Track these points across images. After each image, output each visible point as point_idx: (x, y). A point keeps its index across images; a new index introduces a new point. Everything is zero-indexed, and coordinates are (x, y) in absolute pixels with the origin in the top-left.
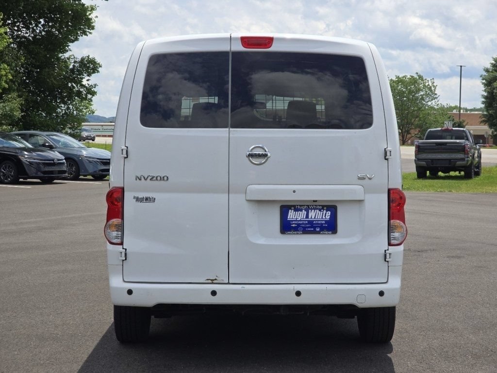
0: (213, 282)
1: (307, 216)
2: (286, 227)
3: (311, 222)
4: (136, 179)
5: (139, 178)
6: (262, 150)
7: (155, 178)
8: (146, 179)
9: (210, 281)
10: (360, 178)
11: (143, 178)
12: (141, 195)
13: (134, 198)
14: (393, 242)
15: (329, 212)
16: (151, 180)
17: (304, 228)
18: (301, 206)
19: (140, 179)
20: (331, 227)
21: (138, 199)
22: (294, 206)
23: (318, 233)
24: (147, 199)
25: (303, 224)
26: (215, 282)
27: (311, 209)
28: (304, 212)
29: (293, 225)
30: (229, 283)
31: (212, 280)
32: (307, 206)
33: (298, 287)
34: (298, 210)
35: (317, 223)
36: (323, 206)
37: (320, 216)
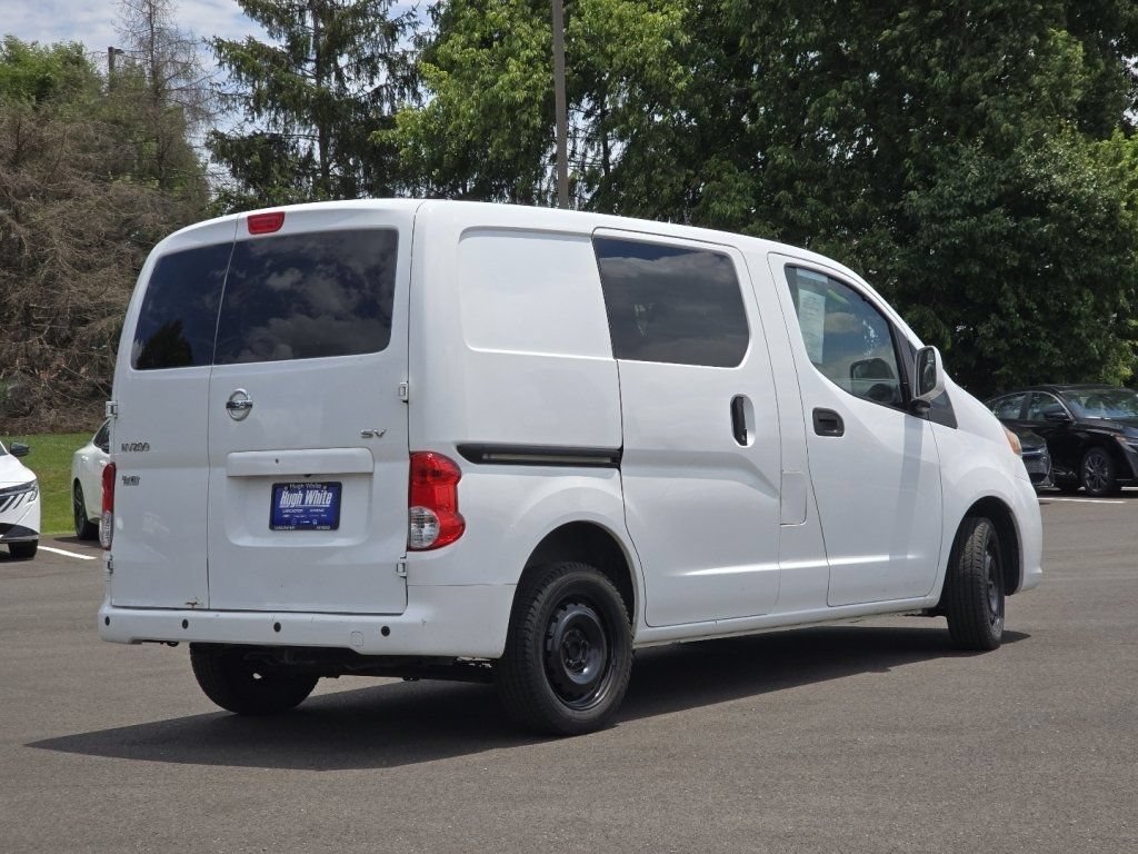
0: (193, 607)
1: (303, 502)
2: (278, 520)
3: (306, 510)
9: (190, 606)
14: (415, 544)
15: (331, 494)
17: (299, 521)
18: (296, 484)
20: (331, 520)
22: (288, 485)
23: (316, 528)
25: (297, 513)
26: (196, 607)
27: (310, 489)
28: (301, 494)
29: (286, 516)
30: (209, 610)
31: (193, 604)
32: (304, 484)
33: (279, 617)
34: (291, 491)
35: (315, 513)
36: (323, 484)
37: (319, 500)
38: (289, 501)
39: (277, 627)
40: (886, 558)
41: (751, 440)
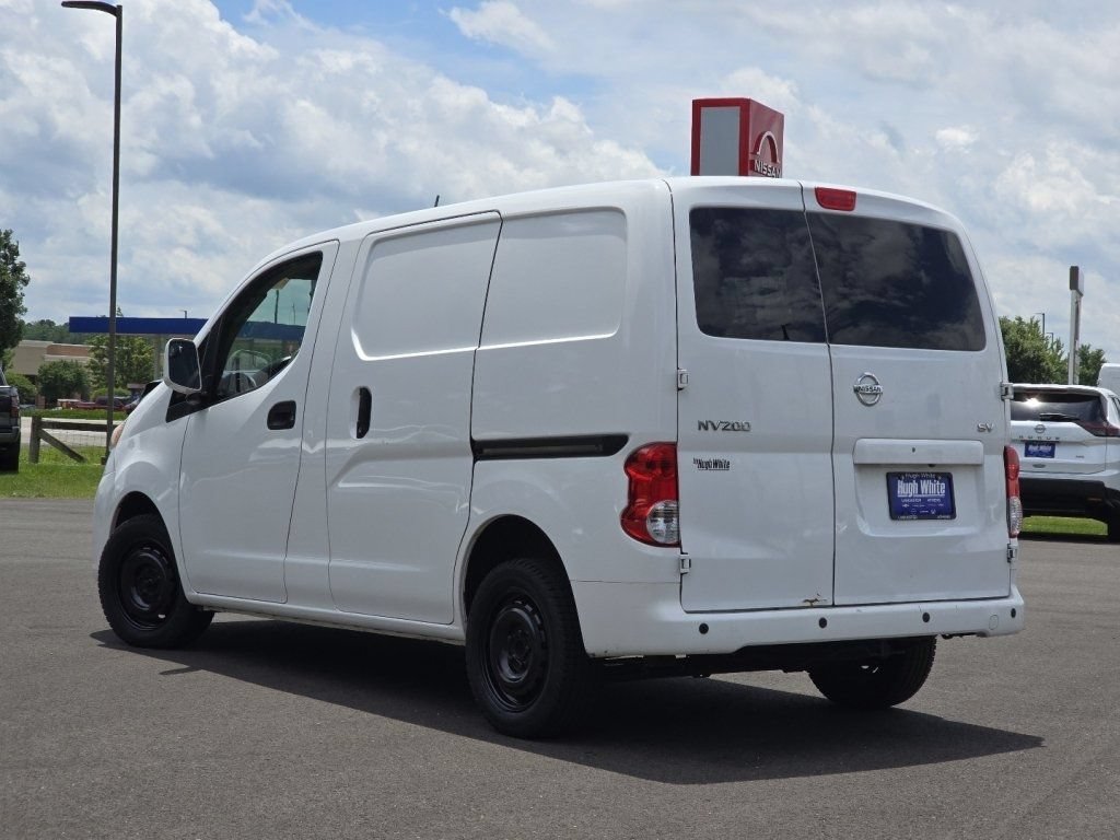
0: (812, 604)
1: (920, 492)
2: (898, 510)
3: (924, 500)
4: (700, 429)
5: (703, 426)
6: (872, 381)
7: (729, 427)
8: (715, 429)
9: (808, 604)
10: (981, 430)
11: (710, 426)
12: (706, 457)
13: (696, 461)
15: (944, 484)
16: (724, 429)
17: (918, 510)
18: (911, 474)
19: (706, 428)
20: (946, 509)
21: (701, 464)
22: (904, 474)
23: (934, 517)
24: (716, 464)
25: (915, 503)
26: (815, 604)
27: (924, 479)
28: (915, 484)
29: (906, 505)
30: (834, 606)
31: (812, 602)
32: (917, 474)
33: (926, 607)
34: (908, 480)
35: (932, 502)
36: (937, 474)
37: (933, 490)
38: (905, 490)
39: (926, 617)
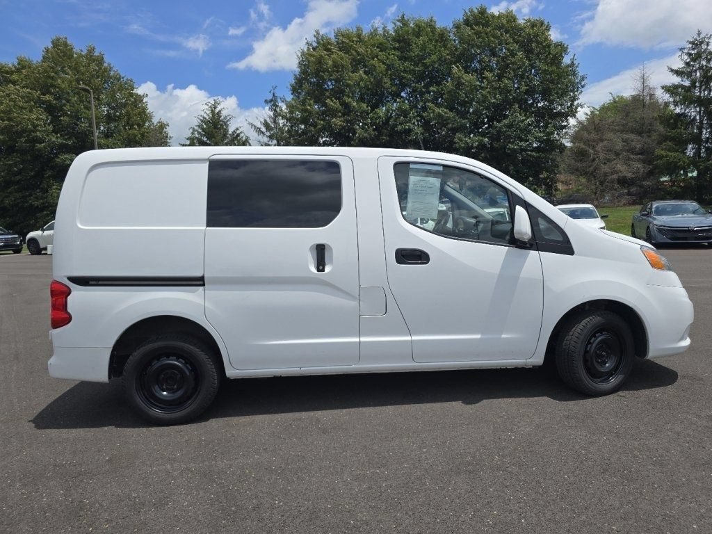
40: (478, 336)
41: (327, 269)
